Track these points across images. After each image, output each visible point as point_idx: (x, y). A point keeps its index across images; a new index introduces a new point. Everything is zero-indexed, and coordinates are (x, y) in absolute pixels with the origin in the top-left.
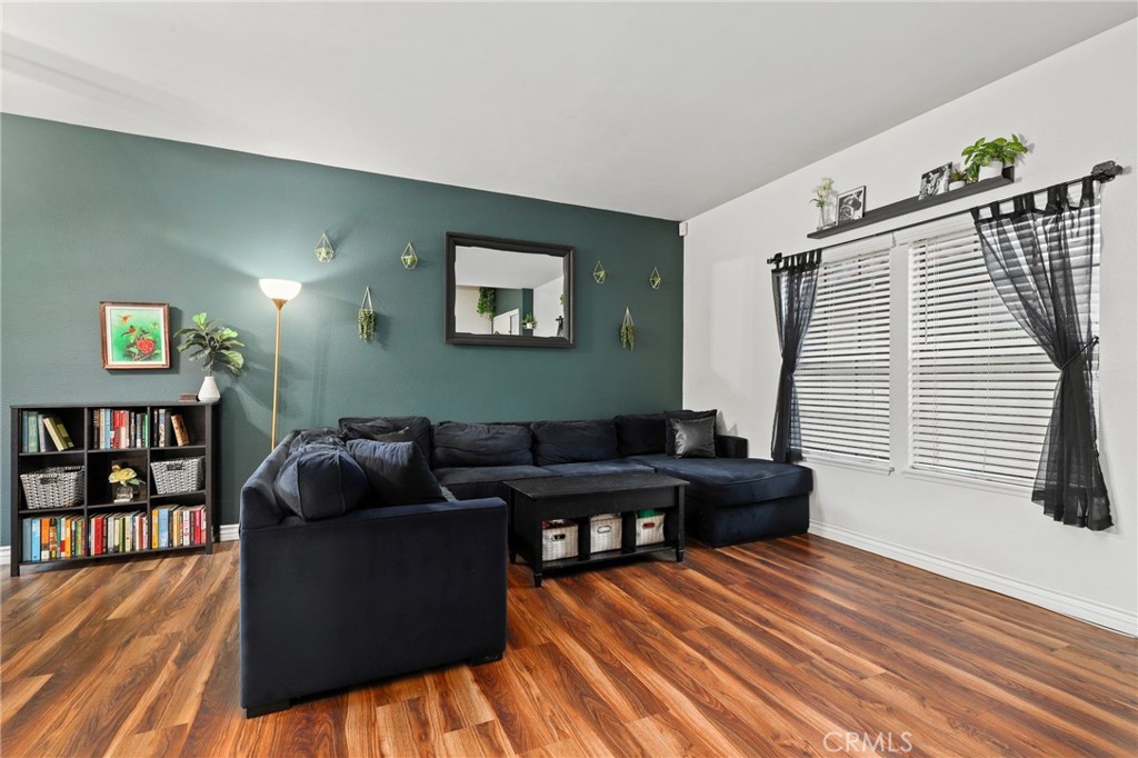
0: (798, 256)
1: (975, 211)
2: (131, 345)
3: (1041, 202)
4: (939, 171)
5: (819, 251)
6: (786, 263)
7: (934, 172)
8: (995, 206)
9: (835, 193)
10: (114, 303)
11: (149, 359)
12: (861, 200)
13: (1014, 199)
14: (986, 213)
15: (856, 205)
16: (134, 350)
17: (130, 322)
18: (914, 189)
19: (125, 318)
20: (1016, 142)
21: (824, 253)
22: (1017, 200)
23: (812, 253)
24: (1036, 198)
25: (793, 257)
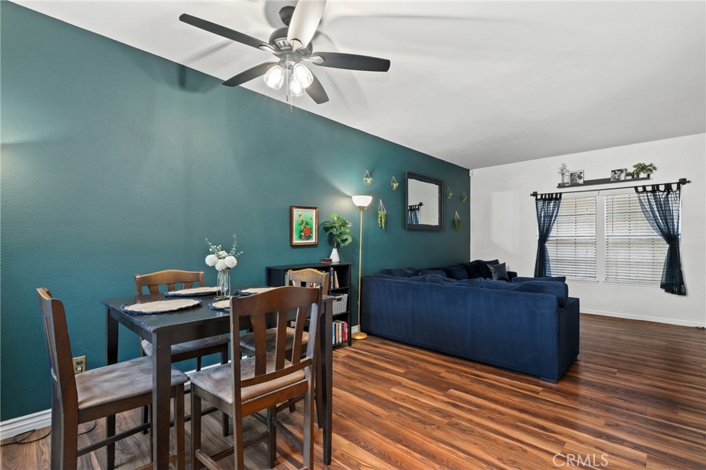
0: (549, 194)
1: (636, 188)
2: (301, 232)
3: (662, 188)
4: (621, 171)
5: (561, 194)
6: (542, 197)
7: (618, 171)
8: (644, 187)
9: (568, 171)
10: (298, 207)
11: (308, 239)
12: (582, 175)
13: (652, 185)
14: (640, 189)
15: (580, 177)
16: (303, 234)
17: (302, 218)
18: (608, 175)
19: (300, 216)
20: (651, 165)
21: (563, 195)
22: (653, 186)
23: (557, 194)
24: (660, 186)
25: (545, 194)
